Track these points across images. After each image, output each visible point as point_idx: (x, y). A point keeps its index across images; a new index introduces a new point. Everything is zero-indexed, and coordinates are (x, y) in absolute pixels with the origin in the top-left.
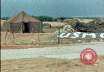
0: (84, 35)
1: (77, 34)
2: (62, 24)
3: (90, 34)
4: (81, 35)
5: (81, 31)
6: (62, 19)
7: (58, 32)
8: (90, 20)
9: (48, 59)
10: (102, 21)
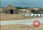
0: (36, 15)
1: (32, 15)
2: (26, 10)
3: (38, 15)
4: (34, 15)
5: (34, 13)
6: (26, 8)
7: (24, 13)
8: (38, 9)
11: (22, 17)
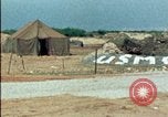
2: (101, 41)
6: (101, 33)
9: (79, 98)
10: (166, 36)
11: (85, 69)
